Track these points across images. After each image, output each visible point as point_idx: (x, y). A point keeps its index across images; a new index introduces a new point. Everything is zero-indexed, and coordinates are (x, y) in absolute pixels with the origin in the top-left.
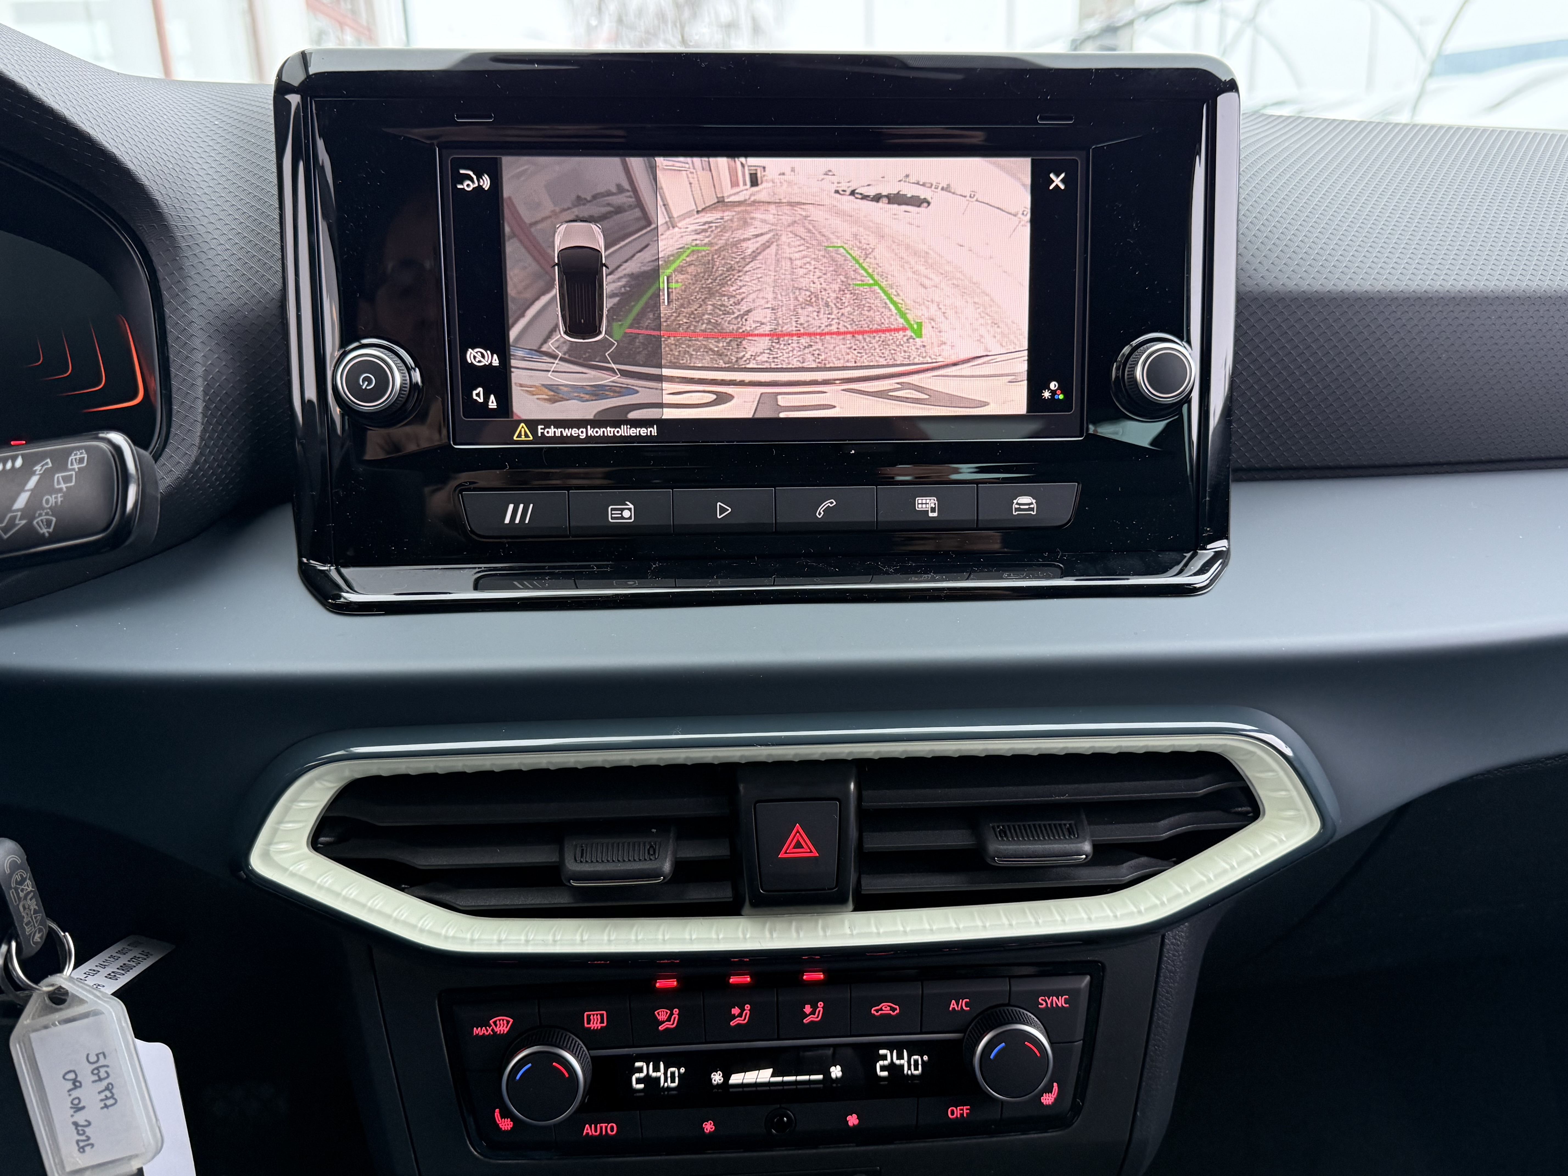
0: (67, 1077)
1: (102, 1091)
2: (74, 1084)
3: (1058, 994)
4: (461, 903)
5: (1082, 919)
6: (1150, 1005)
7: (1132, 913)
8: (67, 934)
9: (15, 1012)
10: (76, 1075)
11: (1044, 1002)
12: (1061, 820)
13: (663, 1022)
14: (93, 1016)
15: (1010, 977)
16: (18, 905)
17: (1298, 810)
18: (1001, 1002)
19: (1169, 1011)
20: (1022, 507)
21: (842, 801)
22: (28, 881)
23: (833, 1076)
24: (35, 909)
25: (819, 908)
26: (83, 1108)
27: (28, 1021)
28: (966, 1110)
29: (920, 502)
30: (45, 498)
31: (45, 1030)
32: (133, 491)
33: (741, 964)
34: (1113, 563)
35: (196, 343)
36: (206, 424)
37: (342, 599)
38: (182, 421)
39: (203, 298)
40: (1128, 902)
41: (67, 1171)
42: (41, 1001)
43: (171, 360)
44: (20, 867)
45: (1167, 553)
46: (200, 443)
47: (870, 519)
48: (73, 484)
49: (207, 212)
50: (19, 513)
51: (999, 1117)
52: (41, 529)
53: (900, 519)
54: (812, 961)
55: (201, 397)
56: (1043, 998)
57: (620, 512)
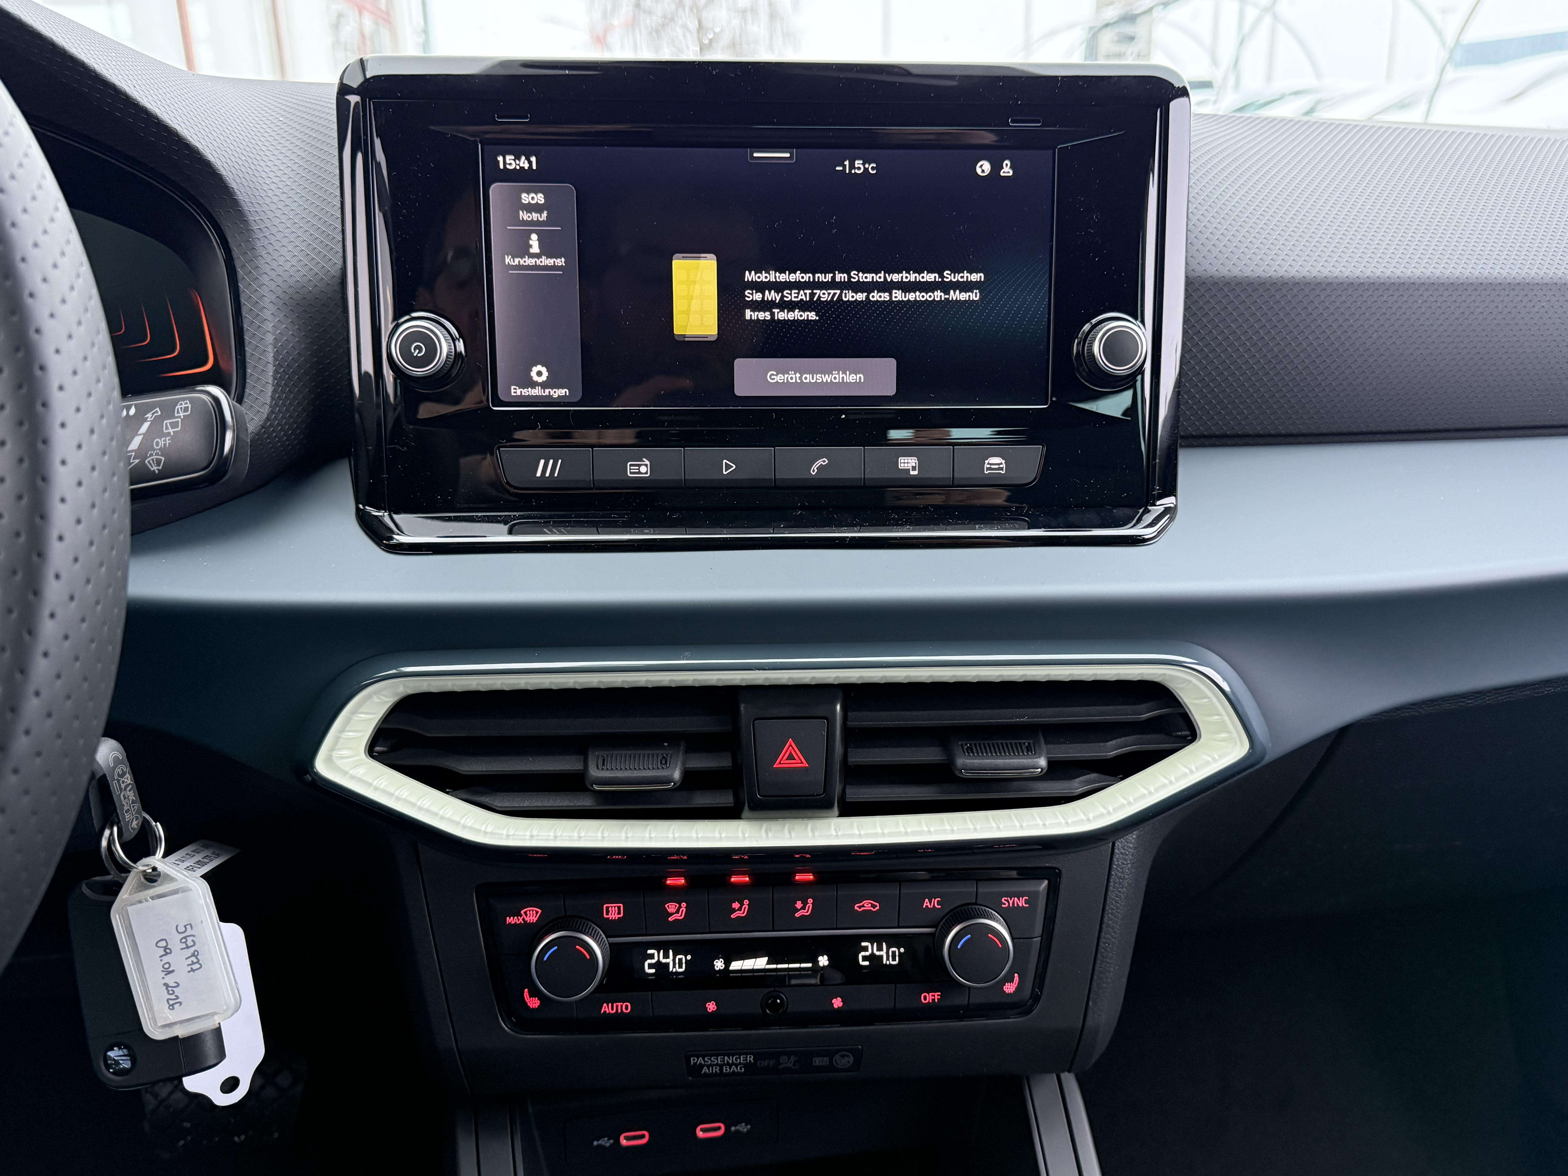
0: (159, 945)
1: (190, 957)
2: (165, 950)
3: (1019, 895)
4: (498, 803)
5: (1038, 825)
6: (1101, 907)
7: (1082, 820)
8: (158, 824)
9: (114, 889)
10: (167, 943)
11: (1007, 902)
12: (1022, 739)
13: (672, 914)
14: (182, 892)
15: (977, 880)
16: (120, 794)
17: (1229, 732)
18: (969, 902)
19: (1118, 913)
20: (993, 467)
21: (829, 720)
22: (127, 774)
23: (821, 964)
24: (132, 799)
25: (809, 813)
26: (173, 971)
27: (126, 896)
28: (937, 996)
29: (902, 461)
30: (155, 442)
31: (139, 905)
32: (229, 437)
33: (741, 861)
34: (1073, 518)
35: (267, 314)
36: (276, 386)
37: (395, 541)
38: (256, 382)
39: (273, 275)
40: (1078, 810)
41: (159, 1025)
42: (137, 879)
43: (245, 329)
44: (121, 762)
45: (1121, 509)
46: (271, 402)
47: (858, 476)
48: (179, 429)
49: (275, 199)
50: (134, 454)
51: (967, 1003)
52: (152, 467)
53: (885, 476)
54: (803, 860)
55: (272, 363)
56: (1006, 898)
57: (638, 468)
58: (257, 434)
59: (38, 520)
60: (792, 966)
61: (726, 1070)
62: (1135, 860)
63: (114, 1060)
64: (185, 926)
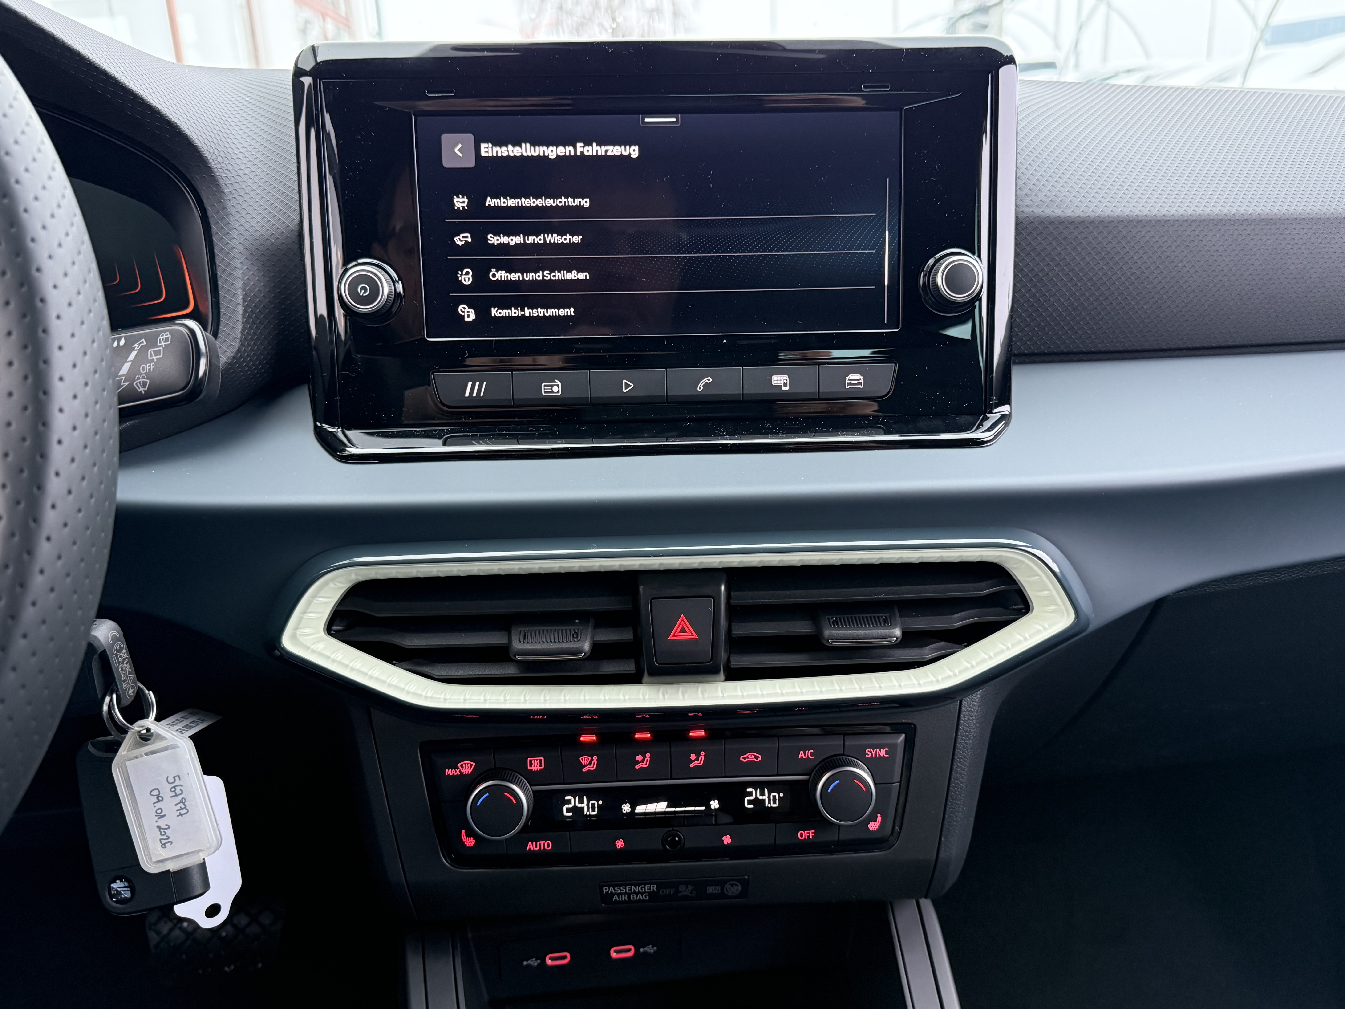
0: (152, 793)
1: (178, 804)
2: (158, 798)
3: (880, 747)
4: (435, 672)
5: (895, 686)
6: (951, 756)
7: (932, 682)
8: (151, 692)
9: (114, 747)
10: (159, 792)
11: (870, 753)
12: (880, 614)
13: (585, 766)
14: (171, 749)
15: (845, 735)
16: (118, 666)
17: (1057, 605)
18: (838, 753)
19: (966, 761)
20: (853, 382)
21: (715, 598)
22: (124, 651)
23: (713, 807)
24: (129, 671)
25: (700, 677)
26: (165, 816)
27: (125, 752)
28: (811, 833)
29: (775, 379)
30: (142, 367)
31: (136, 760)
32: (203, 362)
33: (643, 720)
34: (922, 424)
35: (237, 263)
36: (245, 323)
37: (347, 452)
38: (228, 321)
39: (241, 230)
40: (929, 674)
41: (154, 860)
42: (134, 738)
43: (218, 276)
44: (118, 640)
45: (963, 416)
46: (241, 337)
47: (737, 392)
48: (161, 356)
49: (243, 166)
50: (124, 378)
51: (837, 839)
52: (139, 389)
53: (761, 392)
54: (695, 718)
55: (241, 303)
56: (870, 750)
57: (551, 388)
58: (230, 364)
59: (41, 428)
60: (687, 809)
61: (633, 898)
62: (980, 716)
63: (117, 890)
64: (174, 778)
